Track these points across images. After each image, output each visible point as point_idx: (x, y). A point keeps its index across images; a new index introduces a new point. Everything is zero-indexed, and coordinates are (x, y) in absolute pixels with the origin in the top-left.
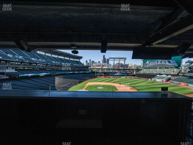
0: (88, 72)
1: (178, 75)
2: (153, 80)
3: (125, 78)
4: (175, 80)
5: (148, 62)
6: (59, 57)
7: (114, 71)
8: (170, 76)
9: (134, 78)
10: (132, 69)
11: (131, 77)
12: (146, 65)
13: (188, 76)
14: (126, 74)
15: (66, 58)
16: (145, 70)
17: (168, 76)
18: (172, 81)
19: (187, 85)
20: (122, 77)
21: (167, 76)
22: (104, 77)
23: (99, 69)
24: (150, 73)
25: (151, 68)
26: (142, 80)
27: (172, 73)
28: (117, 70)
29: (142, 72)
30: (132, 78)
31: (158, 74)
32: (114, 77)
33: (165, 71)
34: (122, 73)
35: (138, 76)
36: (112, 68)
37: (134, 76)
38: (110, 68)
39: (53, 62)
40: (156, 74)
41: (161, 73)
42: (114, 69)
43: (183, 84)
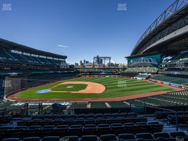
0: (72, 72)
1: (157, 73)
2: (134, 78)
3: (110, 76)
4: (154, 78)
5: (132, 61)
7: (99, 70)
8: (150, 74)
9: (118, 77)
10: (117, 68)
13: (166, 74)
14: (111, 73)
15: (48, 58)
17: (149, 74)
18: (151, 79)
19: (162, 83)
20: (106, 76)
21: (148, 74)
22: (88, 76)
24: (133, 71)
25: (135, 67)
26: (125, 78)
27: (153, 71)
28: (103, 69)
29: (126, 71)
30: (116, 77)
31: (140, 73)
32: (99, 76)
33: (146, 70)
34: (107, 72)
35: (122, 75)
36: (98, 67)
37: (119, 74)
38: (95, 67)
39: (29, 61)
40: (139, 73)
41: (143, 72)
42: (100, 69)
43: (159, 82)
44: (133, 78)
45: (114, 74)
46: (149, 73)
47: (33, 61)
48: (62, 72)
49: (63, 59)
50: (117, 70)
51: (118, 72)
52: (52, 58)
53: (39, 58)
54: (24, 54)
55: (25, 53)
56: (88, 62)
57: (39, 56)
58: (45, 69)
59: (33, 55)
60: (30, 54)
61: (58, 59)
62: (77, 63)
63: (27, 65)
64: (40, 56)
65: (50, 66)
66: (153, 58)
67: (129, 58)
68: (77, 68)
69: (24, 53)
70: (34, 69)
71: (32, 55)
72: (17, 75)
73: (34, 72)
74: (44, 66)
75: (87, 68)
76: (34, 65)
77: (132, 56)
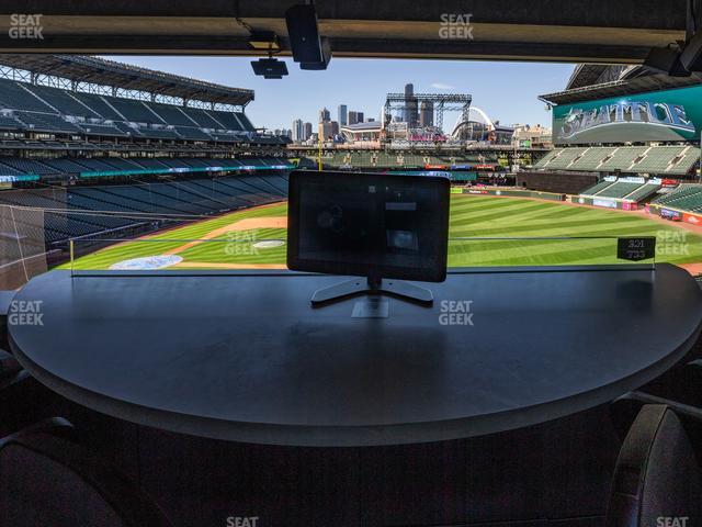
0: (281, 167)
1: (690, 176)
2: (581, 201)
3: (465, 191)
4: (668, 201)
5: (573, 117)
6: (122, 93)
7: (415, 162)
8: (658, 181)
9: (503, 193)
10: (503, 152)
11: (495, 187)
12: (568, 129)
14: (473, 176)
15: (160, 99)
16: (560, 153)
17: (650, 182)
18: (657, 206)
21: (646, 179)
23: (342, 154)
24: (578, 168)
25: (587, 145)
26: (538, 199)
27: (669, 168)
28: (431, 154)
29: (545, 164)
30: (493, 193)
31: (611, 174)
33: (640, 158)
34: (449, 170)
35: (524, 185)
36: (405, 145)
37: (510, 182)
38: (395, 145)
39: (70, 119)
40: (603, 174)
41: (623, 170)
42: (417, 153)
43: (692, 219)
44: (575, 200)
45: (487, 182)
46: (652, 176)
47: (89, 116)
48: (234, 172)
49: (234, 104)
50: (502, 161)
51: (504, 170)
52: (179, 102)
53: (114, 100)
54: (44, 80)
55: (49, 75)
56: (361, 116)
57: (114, 93)
58: (144, 154)
59: (84, 87)
60: (73, 80)
61: (207, 106)
62: (305, 122)
63: (58, 135)
64: (120, 90)
65: (169, 141)
66: (673, 104)
67: (560, 102)
68: (305, 151)
69: (42, 77)
70: (93, 158)
71: (82, 84)
72: (10, 186)
73: (93, 170)
74: (144, 140)
75: (356, 150)
76: (91, 137)
77: (572, 91)
